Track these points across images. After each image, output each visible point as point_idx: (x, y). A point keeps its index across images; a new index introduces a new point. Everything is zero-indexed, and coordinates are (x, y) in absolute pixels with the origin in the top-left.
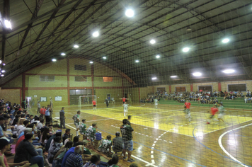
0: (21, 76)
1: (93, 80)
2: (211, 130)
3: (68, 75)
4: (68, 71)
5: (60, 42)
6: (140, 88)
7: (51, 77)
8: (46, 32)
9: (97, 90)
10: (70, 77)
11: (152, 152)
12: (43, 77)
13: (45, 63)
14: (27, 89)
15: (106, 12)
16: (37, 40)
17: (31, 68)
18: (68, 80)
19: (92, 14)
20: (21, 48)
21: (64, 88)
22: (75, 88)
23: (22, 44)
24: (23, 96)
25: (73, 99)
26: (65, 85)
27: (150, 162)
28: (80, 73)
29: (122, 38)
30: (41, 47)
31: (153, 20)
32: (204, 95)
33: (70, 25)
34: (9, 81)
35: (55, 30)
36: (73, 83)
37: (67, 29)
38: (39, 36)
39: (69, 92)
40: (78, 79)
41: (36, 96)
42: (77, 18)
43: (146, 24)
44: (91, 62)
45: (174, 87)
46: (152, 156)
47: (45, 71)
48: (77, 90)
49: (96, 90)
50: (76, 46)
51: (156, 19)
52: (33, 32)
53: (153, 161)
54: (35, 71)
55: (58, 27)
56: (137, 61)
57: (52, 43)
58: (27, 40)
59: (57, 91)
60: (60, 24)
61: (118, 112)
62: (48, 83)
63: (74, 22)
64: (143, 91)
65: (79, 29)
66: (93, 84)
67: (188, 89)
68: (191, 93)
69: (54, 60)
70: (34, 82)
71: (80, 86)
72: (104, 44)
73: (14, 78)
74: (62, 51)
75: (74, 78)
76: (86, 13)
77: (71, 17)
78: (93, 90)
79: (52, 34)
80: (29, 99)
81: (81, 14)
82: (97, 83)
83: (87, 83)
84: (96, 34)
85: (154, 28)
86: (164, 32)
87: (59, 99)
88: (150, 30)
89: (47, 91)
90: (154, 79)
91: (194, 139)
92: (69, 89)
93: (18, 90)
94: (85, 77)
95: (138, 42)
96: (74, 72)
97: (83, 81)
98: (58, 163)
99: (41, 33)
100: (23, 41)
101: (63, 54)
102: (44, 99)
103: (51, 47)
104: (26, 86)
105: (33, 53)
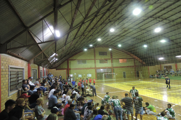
0: (66, 61)
1: (112, 62)
3: (95, 59)
4: (95, 56)
5: (88, 38)
6: (150, 67)
7: (84, 61)
8: (80, 33)
10: (97, 61)
12: (79, 61)
14: (70, 69)
15: (119, 13)
16: (74, 39)
17: (72, 56)
18: (95, 63)
19: (109, 16)
20: (65, 44)
21: (93, 68)
22: (100, 68)
23: (66, 42)
24: (68, 74)
25: (99, 76)
26: (93, 66)
28: (103, 57)
30: (77, 42)
31: (156, 14)
33: (94, 26)
34: (60, 65)
35: (85, 31)
36: (99, 65)
37: (92, 29)
38: (75, 36)
39: (96, 71)
40: (101, 61)
41: (75, 74)
42: (99, 21)
43: (151, 17)
44: (110, 49)
47: (80, 58)
48: (101, 70)
49: (115, 69)
50: (99, 40)
51: (159, 12)
52: (72, 35)
54: (74, 57)
55: (86, 29)
56: (145, 46)
57: (84, 39)
58: (68, 40)
59: (88, 70)
60: (88, 27)
62: (82, 65)
63: (96, 24)
64: (152, 69)
65: (100, 28)
66: (112, 65)
69: (86, 50)
70: (74, 65)
71: (103, 66)
73: (62, 63)
74: (90, 44)
75: (99, 61)
76: (104, 17)
77: (95, 21)
78: (112, 69)
79: (83, 34)
80: (71, 75)
81: (101, 18)
82: (115, 64)
83: (108, 64)
85: (158, 19)
86: (167, 21)
87: (90, 75)
90: (161, 59)
92: (96, 68)
93: (65, 70)
94: (106, 60)
95: (145, 31)
96: (98, 57)
97: (105, 63)
99: (76, 34)
101: (91, 46)
102: (80, 76)
103: (83, 42)
105: (72, 47)
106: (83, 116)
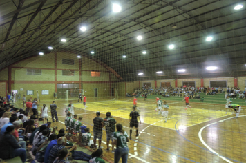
0: (7, 69)
1: (80, 74)
2: (192, 123)
3: (55, 69)
4: (55, 65)
5: (47, 35)
6: (127, 83)
7: (38, 71)
8: (33, 25)
9: (84, 85)
10: (58, 71)
11: (135, 145)
12: (29, 70)
13: (32, 56)
14: (13, 82)
15: (94, 7)
16: (23, 33)
17: (18, 61)
18: (56, 73)
19: (80, 8)
20: (6, 40)
21: (51, 82)
22: (62, 82)
23: (7, 37)
24: (9, 89)
25: (60, 93)
26: (52, 77)
27: (133, 154)
28: (68, 67)
29: (110, 33)
30: (27, 40)
31: (141, 16)
32: (187, 90)
33: (57, 19)
35: (42, 23)
36: (61, 77)
37: (54, 22)
38: (25, 29)
39: (56, 86)
40: (65, 73)
41: (22, 90)
42: (64, 12)
43: (134, 20)
44: (79, 57)
45: (159, 82)
46: (135, 149)
47: (32, 65)
48: (64, 84)
50: (64, 40)
52: (18, 25)
53: (136, 153)
54: (21, 64)
55: (45, 20)
56: (124, 57)
57: (39, 36)
58: (12, 33)
59: (44, 85)
60: (47, 17)
61: (105, 106)
62: (34, 77)
63: (61, 15)
64: (129, 86)
65: (66, 23)
66: (80, 79)
67: (173, 85)
68: (175, 89)
69: (41, 54)
70: (20, 75)
71: (67, 80)
72: (92, 39)
74: (50, 45)
75: (61, 72)
76: (73, 7)
77: (58, 11)
78: (80, 84)
79: (39, 27)
80: (15, 92)
81: (69, 8)
82: (85, 78)
83: (75, 78)
84: (84, 29)
85: (141, 24)
87: (46, 92)
88: (137, 27)
89: (34, 85)
90: (141, 74)
91: (176, 132)
92: (56, 83)
93: (4, 83)
94: (73, 71)
95: (126, 38)
96: (61, 66)
97: (71, 75)
98: (41, 155)
99: (27, 26)
100: (8, 34)
101: (51, 48)
102: (30, 92)
103: (38, 40)
104: (12, 79)
106: (31, 147)
